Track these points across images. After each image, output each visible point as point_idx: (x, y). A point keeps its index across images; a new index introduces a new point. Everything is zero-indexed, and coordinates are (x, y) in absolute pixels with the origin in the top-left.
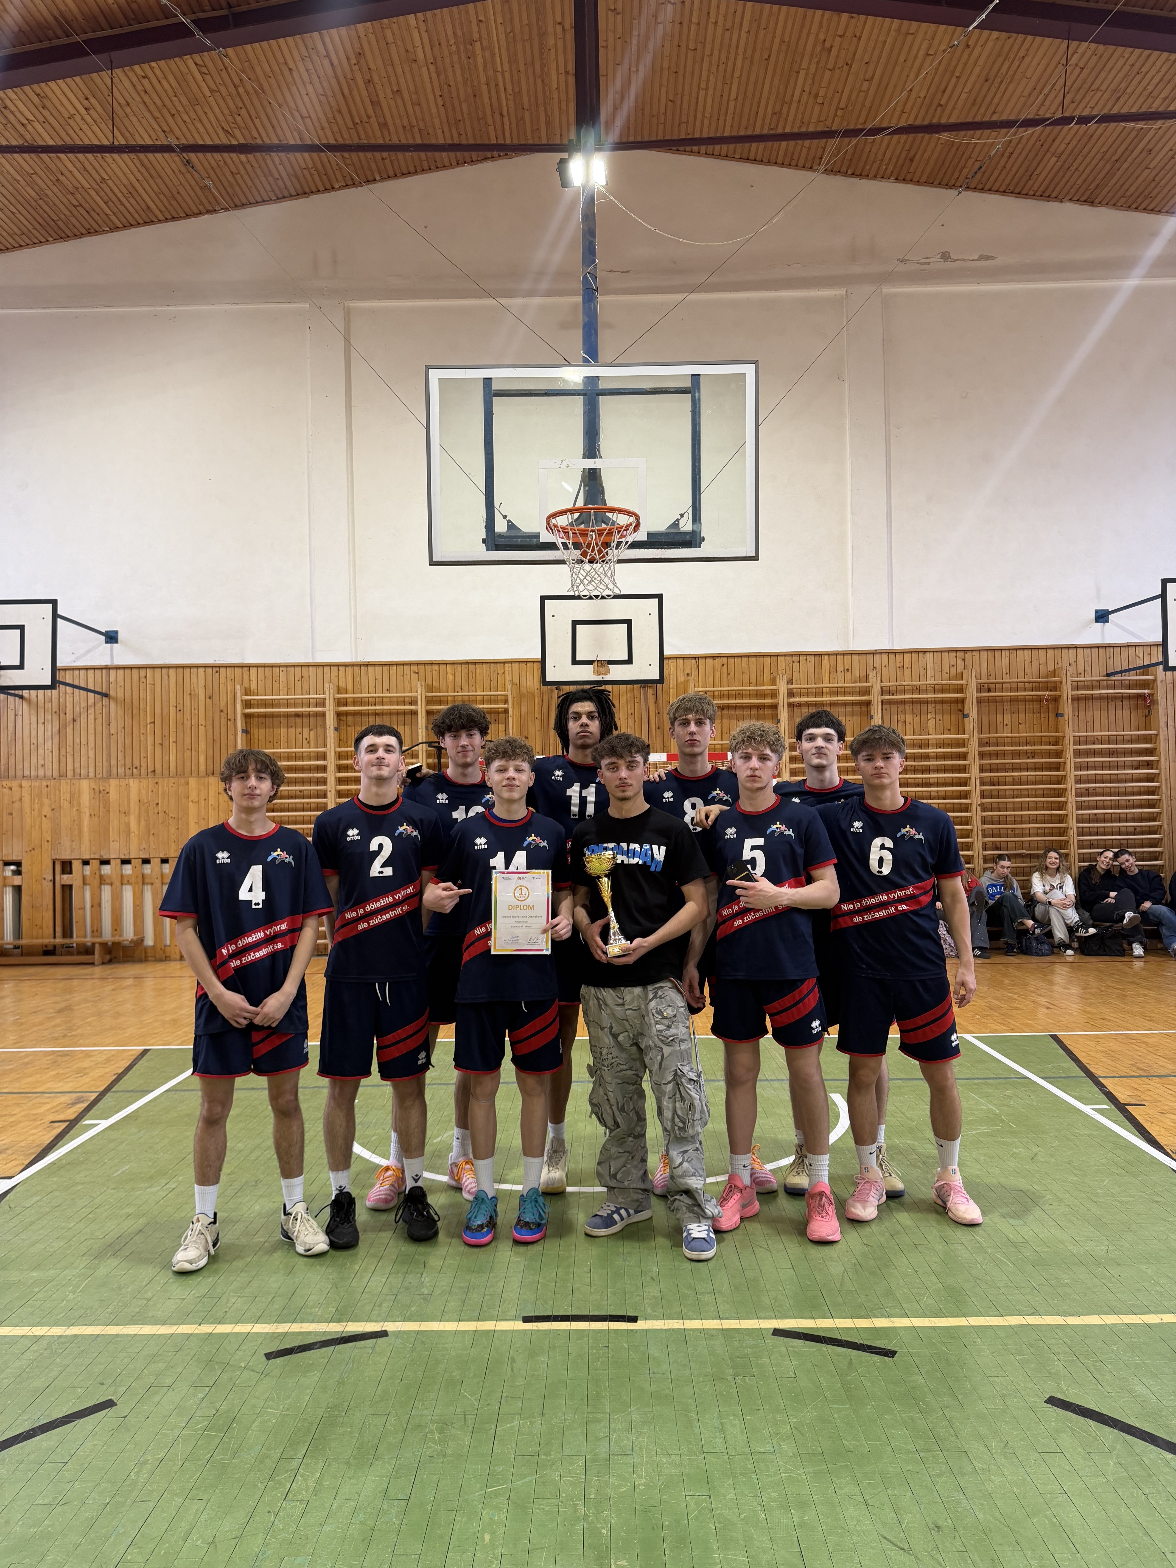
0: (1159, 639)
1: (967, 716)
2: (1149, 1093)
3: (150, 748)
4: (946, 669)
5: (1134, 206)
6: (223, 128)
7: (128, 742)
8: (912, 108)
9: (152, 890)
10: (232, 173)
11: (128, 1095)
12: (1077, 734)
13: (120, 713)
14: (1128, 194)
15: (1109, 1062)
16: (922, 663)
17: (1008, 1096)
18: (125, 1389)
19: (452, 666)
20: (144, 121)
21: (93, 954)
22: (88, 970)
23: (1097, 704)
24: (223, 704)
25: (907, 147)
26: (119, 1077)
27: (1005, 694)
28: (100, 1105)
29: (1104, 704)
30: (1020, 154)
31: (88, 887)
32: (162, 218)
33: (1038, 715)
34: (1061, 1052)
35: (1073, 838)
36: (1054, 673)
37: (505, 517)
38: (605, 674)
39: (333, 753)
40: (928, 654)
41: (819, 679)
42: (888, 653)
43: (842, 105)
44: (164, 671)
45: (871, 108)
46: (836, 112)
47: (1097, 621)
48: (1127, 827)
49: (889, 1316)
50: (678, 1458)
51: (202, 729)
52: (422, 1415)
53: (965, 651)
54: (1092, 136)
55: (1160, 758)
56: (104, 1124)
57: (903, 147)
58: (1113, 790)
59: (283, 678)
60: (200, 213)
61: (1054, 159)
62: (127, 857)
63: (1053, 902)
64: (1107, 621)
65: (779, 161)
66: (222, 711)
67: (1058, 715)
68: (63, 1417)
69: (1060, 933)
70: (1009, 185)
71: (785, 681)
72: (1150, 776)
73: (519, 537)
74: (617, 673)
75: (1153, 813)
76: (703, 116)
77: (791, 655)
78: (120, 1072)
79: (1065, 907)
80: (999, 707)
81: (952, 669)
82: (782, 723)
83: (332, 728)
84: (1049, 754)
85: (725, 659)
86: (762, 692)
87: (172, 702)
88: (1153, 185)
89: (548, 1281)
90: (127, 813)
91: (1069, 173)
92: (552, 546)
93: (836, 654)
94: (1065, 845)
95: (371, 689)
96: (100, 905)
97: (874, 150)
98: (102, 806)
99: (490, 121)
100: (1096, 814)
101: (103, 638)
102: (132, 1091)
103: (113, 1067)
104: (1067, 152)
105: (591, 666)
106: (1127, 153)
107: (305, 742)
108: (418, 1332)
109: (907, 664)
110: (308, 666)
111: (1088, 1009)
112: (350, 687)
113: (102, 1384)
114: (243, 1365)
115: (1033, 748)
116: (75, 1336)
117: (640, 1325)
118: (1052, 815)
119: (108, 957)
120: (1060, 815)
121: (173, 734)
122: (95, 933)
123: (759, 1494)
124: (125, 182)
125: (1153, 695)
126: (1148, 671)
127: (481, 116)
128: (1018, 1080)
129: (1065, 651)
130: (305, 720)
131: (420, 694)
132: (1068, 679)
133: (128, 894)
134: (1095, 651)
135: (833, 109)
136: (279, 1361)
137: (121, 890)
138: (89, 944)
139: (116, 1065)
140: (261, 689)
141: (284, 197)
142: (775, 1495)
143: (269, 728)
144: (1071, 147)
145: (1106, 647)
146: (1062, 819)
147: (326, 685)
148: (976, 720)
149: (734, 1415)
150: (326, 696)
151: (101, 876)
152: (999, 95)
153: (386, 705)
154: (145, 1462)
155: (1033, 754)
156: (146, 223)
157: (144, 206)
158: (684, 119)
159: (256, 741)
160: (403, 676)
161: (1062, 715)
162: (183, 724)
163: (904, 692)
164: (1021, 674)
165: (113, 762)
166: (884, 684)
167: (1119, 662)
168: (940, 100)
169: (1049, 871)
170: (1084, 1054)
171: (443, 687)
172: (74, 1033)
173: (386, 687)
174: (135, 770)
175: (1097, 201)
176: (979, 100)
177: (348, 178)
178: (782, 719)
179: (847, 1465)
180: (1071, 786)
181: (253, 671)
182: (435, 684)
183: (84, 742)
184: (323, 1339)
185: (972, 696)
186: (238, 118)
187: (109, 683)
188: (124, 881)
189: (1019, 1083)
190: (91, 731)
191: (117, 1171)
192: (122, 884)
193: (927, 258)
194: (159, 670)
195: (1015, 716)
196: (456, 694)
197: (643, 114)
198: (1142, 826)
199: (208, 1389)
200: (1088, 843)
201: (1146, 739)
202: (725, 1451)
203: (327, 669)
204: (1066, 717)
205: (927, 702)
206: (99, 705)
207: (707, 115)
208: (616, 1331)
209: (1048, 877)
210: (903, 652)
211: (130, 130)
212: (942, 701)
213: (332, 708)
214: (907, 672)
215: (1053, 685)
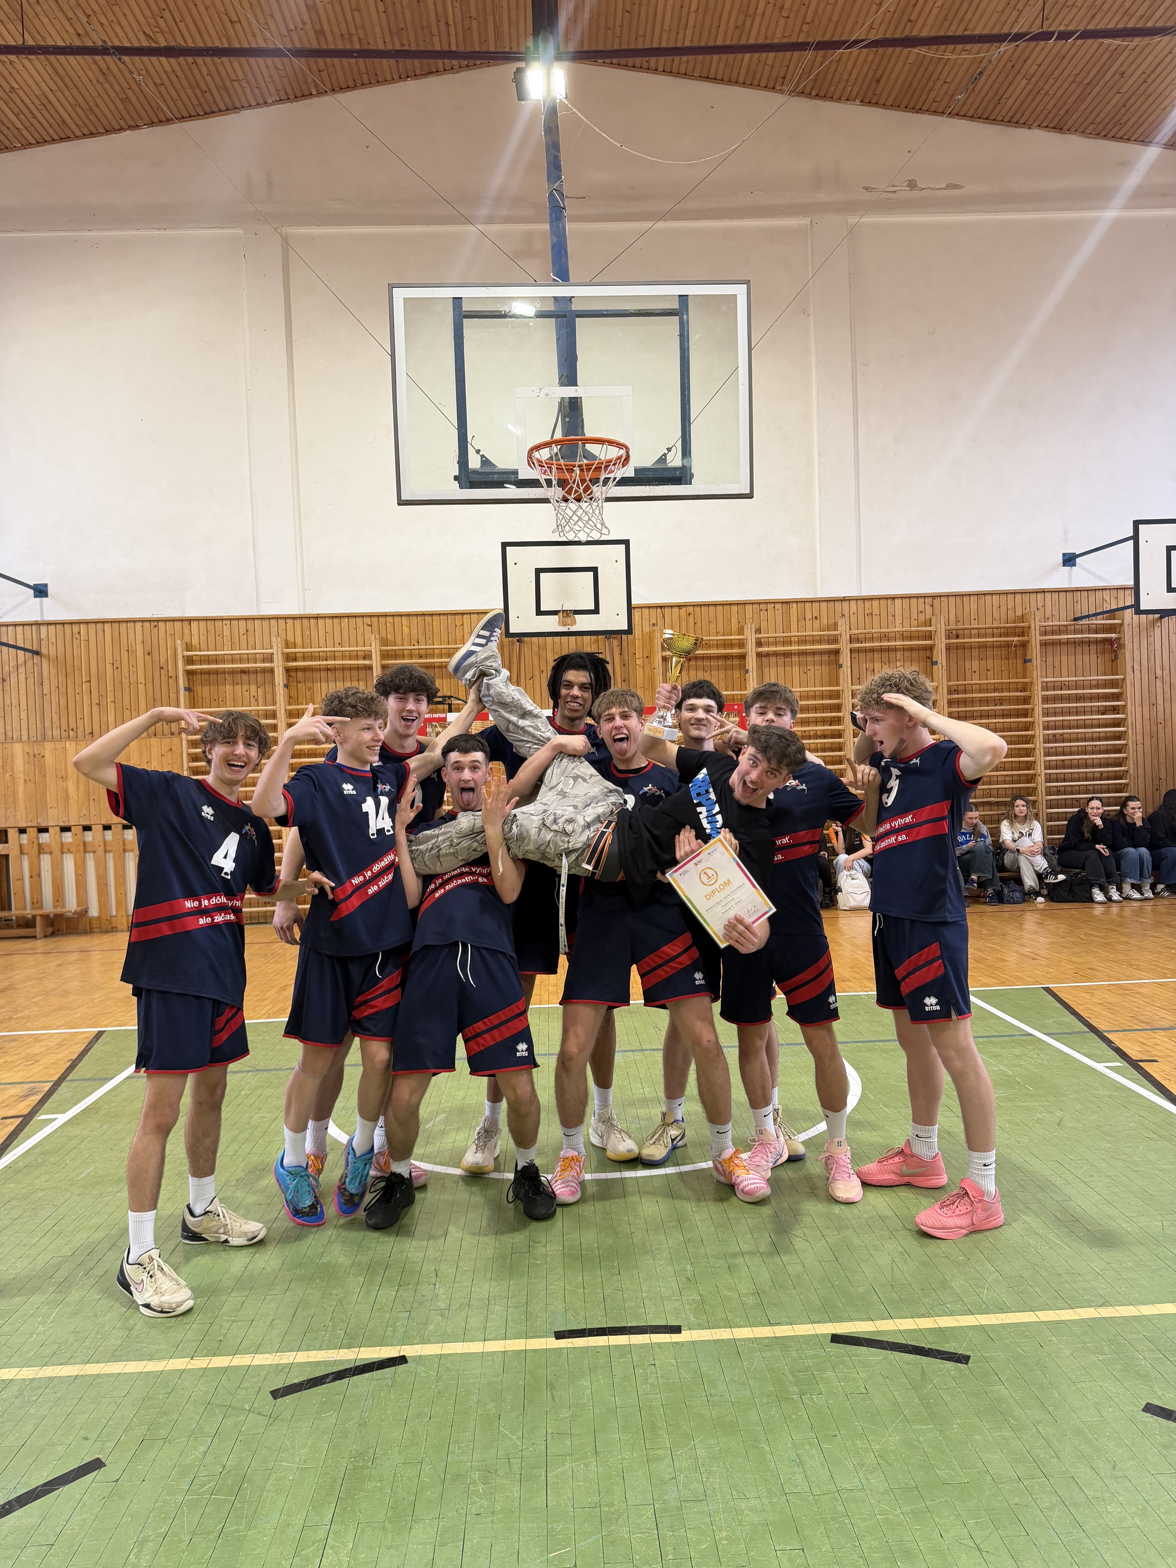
0: (1131, 583)
1: (936, 663)
2: (1157, 1047)
3: (86, 708)
4: (914, 616)
5: (1103, 133)
6: (144, 33)
7: (63, 702)
8: (881, 24)
9: (94, 859)
10: (155, 84)
11: (86, 1084)
12: (1045, 680)
13: (53, 671)
14: (1099, 120)
15: (1110, 1015)
16: (891, 610)
17: (1017, 1056)
18: (113, 1444)
19: (407, 618)
20: (55, 22)
21: (34, 927)
22: (29, 944)
23: (1064, 648)
24: (163, 660)
25: (874, 66)
26: (74, 1064)
27: (973, 640)
28: (55, 1096)
29: (1071, 648)
30: (990, 75)
31: (26, 857)
32: (79, 134)
33: (1006, 661)
34: (1059, 1005)
35: (1041, 784)
36: (1022, 618)
37: (478, 452)
38: (572, 625)
39: (283, 711)
40: (896, 601)
41: (787, 627)
42: (856, 599)
43: (808, 20)
44: (99, 626)
45: (838, 23)
46: (802, 27)
47: (1064, 565)
48: (1093, 772)
49: (952, 1314)
50: (758, 1501)
51: (141, 687)
52: (460, 1461)
53: (934, 597)
54: (1064, 57)
55: (1127, 703)
56: (62, 1118)
57: (870, 67)
58: (1080, 736)
59: (227, 632)
60: (121, 129)
61: (1025, 82)
62: (66, 824)
63: (1021, 849)
64: (1074, 565)
65: (741, 80)
66: (162, 668)
67: (1026, 661)
68: (44, 1485)
69: (1030, 881)
70: (977, 109)
71: (753, 630)
72: (1116, 721)
73: (495, 473)
74: (583, 623)
75: (1119, 758)
76: (662, 30)
77: (759, 603)
78: (75, 1057)
79: (1033, 854)
80: (967, 654)
81: (920, 615)
82: (751, 674)
83: (282, 684)
84: (1017, 700)
85: (691, 609)
86: (729, 642)
87: (109, 659)
88: (1123, 110)
89: (575, 1287)
90: (64, 778)
91: (1039, 97)
92: (533, 483)
93: (804, 602)
94: (1033, 791)
95: (322, 643)
96: (39, 875)
97: (840, 70)
98: (37, 771)
99: (435, 31)
100: (1063, 761)
101: (32, 591)
102: (89, 1079)
103: (66, 1052)
104: (1038, 74)
105: (556, 617)
106: (1100, 75)
107: (253, 700)
108: (441, 1357)
109: (876, 611)
110: (253, 619)
111: (1074, 959)
112: (299, 641)
113: (86, 1439)
114: (247, 1407)
115: (1001, 694)
116: (50, 1378)
117: (685, 1336)
118: (1019, 762)
119: (50, 930)
120: (1027, 762)
121: (110, 695)
122: (36, 905)
123: (857, 1544)
124: (38, 92)
125: (1119, 639)
126: (1115, 615)
127: (425, 25)
128: (1023, 1038)
129: (1033, 596)
130: (252, 677)
131: (375, 649)
132: (1036, 624)
133: (69, 863)
134: (1062, 595)
135: (798, 24)
136: (288, 1399)
137: (62, 859)
138: (30, 916)
139: (70, 1050)
140: (203, 645)
141: (213, 112)
142: (875, 1543)
143: (214, 685)
144: (1043, 67)
145: (1073, 591)
146: (1029, 766)
147: (274, 639)
148: (945, 667)
149: (810, 1444)
150: (274, 651)
151: (39, 845)
152: (971, 10)
153: (339, 660)
154: (145, 1540)
155: (1001, 701)
156: (61, 139)
157: (59, 120)
158: (641, 32)
159: (200, 699)
160: (356, 628)
161: (1030, 661)
162: (121, 682)
163: (872, 640)
164: (989, 619)
165: (48, 724)
166: (854, 631)
167: (1086, 606)
168: (911, 15)
169: (1018, 819)
170: (1081, 1007)
171: (399, 639)
172: (19, 1015)
173: (338, 640)
174: (71, 733)
175: (1066, 127)
176: (950, 17)
177: (282, 93)
178: (750, 669)
179: (946, 1501)
180: (1039, 733)
181: (194, 625)
182: (390, 637)
183: (15, 703)
184: (335, 1369)
185: (941, 643)
186: (161, 22)
187: (40, 640)
188: (64, 849)
189: (1024, 1041)
190: (23, 691)
191: (81, 1173)
192: (62, 853)
193: (893, 186)
194: (94, 625)
195: (983, 662)
196: (412, 647)
197: (598, 26)
198: (1108, 772)
199: (210, 1440)
200: (1055, 789)
201: (1113, 684)
202: (808, 1489)
203: (273, 622)
204: (1034, 662)
205: (895, 649)
206: (30, 664)
207: (666, 27)
208: (660, 1345)
209: (1018, 825)
210: (871, 599)
211: (41, 32)
212: (911, 649)
213: (280, 663)
214: (876, 619)
215: (1021, 630)
